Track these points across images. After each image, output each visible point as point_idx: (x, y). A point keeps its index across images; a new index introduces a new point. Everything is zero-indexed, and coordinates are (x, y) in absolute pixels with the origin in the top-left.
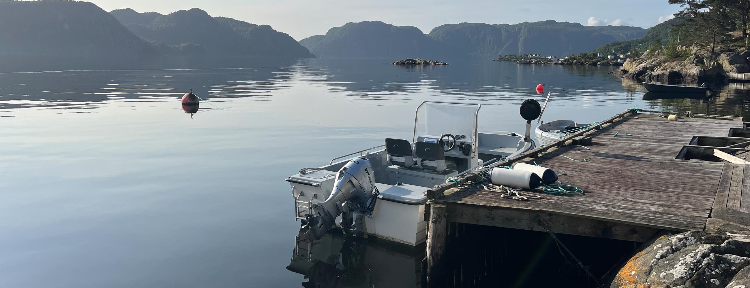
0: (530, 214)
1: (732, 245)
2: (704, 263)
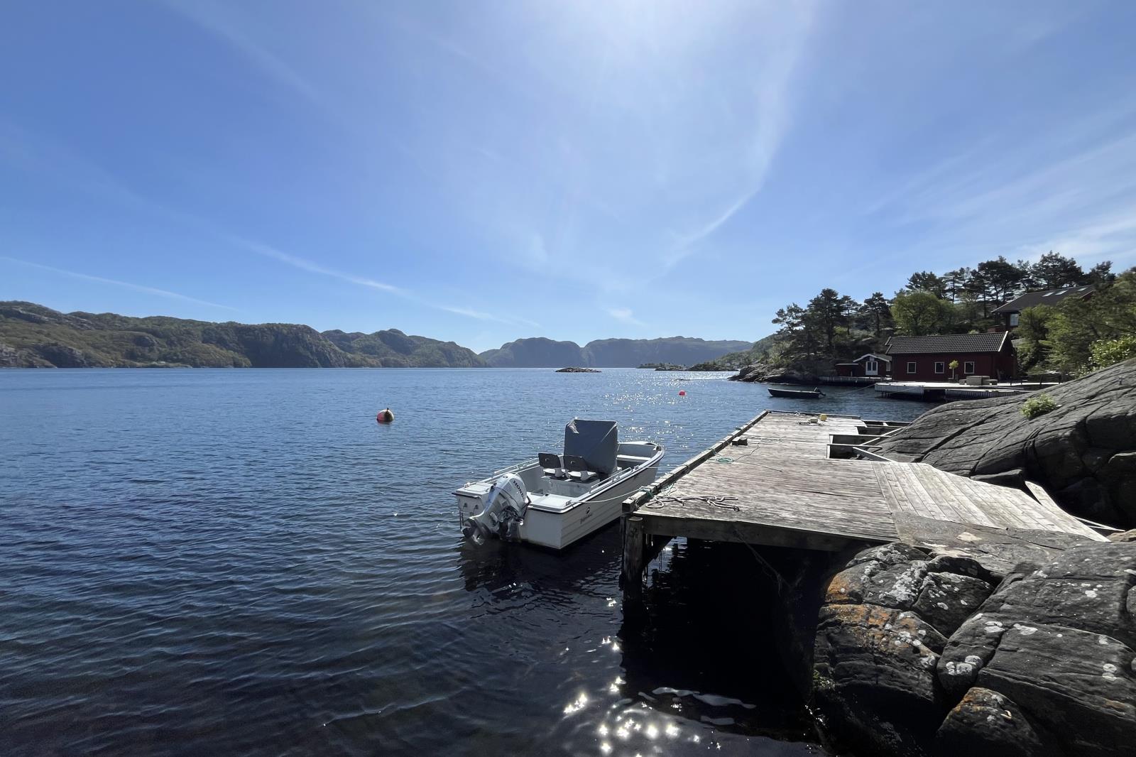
0: (725, 525)
1: (945, 562)
2: (925, 583)
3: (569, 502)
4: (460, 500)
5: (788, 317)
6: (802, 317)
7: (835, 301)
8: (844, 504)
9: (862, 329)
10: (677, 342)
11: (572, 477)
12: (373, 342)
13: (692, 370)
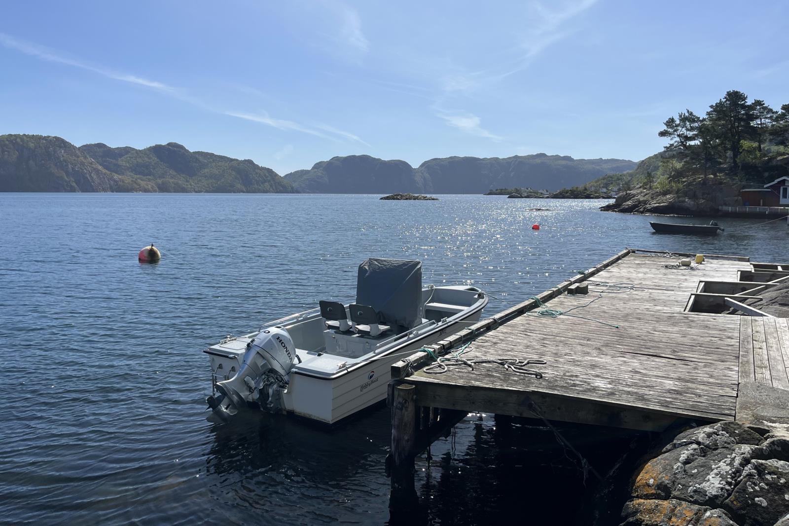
0: (518, 396)
1: (777, 446)
2: (744, 473)
3: (344, 365)
4: (213, 360)
5: (679, 128)
6: (699, 129)
7: (743, 107)
8: (682, 370)
9: (777, 144)
10: (538, 161)
11: (360, 331)
12: (146, 159)
13: (556, 197)
